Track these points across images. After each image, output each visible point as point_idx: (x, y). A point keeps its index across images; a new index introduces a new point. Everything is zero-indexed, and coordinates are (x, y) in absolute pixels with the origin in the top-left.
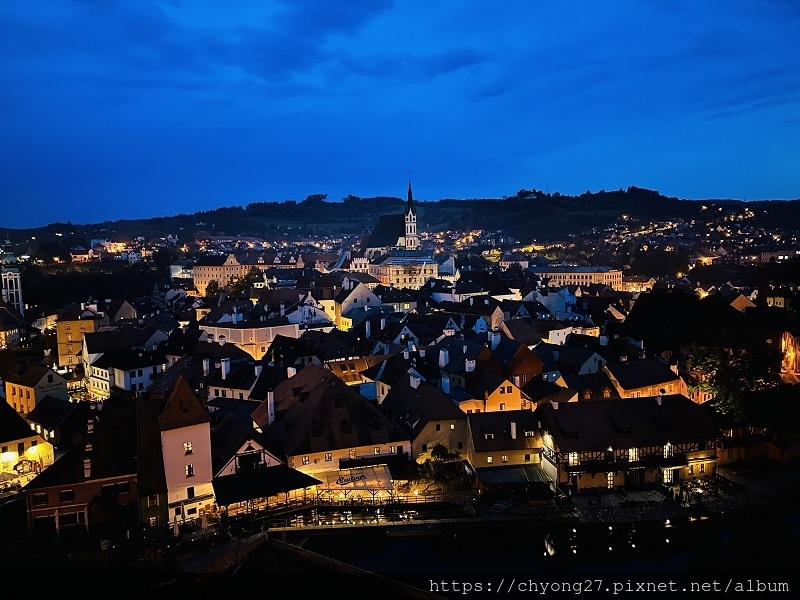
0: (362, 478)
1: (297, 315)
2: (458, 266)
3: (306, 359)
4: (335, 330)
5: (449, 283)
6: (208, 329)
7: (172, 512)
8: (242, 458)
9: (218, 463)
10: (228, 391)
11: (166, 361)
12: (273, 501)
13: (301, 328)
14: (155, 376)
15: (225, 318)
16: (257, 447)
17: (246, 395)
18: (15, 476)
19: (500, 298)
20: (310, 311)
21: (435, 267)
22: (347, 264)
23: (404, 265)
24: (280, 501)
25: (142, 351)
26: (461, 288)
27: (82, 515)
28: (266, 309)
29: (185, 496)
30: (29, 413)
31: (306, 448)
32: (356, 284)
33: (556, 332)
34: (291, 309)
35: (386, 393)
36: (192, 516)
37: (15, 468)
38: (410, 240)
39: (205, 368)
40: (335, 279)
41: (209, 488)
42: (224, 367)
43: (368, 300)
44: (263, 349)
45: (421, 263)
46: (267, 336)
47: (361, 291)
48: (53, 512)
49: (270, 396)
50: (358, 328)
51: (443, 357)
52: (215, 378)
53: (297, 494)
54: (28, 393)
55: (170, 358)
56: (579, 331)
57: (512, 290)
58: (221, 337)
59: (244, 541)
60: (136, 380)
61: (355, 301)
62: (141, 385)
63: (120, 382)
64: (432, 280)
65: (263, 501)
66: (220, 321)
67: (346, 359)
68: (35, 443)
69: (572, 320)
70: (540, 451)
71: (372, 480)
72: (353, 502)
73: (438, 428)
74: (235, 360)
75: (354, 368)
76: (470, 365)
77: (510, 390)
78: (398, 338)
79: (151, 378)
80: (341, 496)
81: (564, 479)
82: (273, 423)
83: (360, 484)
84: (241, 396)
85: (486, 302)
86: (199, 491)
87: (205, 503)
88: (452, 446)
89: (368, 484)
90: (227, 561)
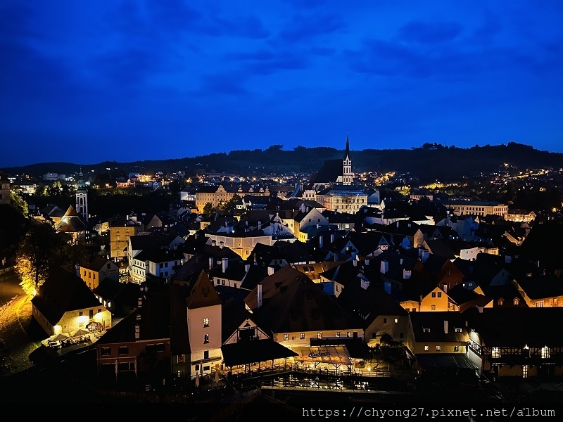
0: (328, 354)
1: (269, 229)
2: (382, 197)
3: (278, 261)
4: (297, 241)
5: (378, 210)
6: (212, 237)
7: (193, 368)
8: (242, 332)
9: (226, 334)
10: (226, 280)
11: (183, 258)
12: (263, 365)
14: (176, 267)
15: (222, 229)
16: (252, 325)
17: (239, 284)
18: (87, 333)
19: (419, 223)
20: (279, 227)
21: (365, 198)
22: (300, 194)
23: (342, 195)
24: (268, 366)
25: (168, 250)
26: (388, 214)
27: (132, 365)
28: (247, 223)
29: (203, 357)
30: (94, 289)
31: (287, 328)
32: (310, 208)
33: (465, 251)
34: (266, 224)
35: (340, 290)
36: (207, 371)
37: (87, 327)
38: (347, 178)
39: (210, 264)
40: (294, 204)
41: (217, 353)
42: (224, 264)
43: (319, 220)
44: (247, 253)
45: (355, 195)
46: (251, 243)
47: (314, 213)
48: (114, 361)
49: (259, 287)
50: (312, 241)
51: (383, 266)
52: (217, 271)
53: (279, 362)
54: (94, 275)
55: (186, 255)
56: (483, 251)
57: (427, 217)
58: (221, 242)
59: (244, 394)
60: (164, 270)
61: (310, 220)
62: (167, 273)
63: (153, 271)
64: (364, 207)
65: (255, 365)
66: (219, 231)
67: (307, 263)
68: (100, 311)
69: (477, 242)
70: (467, 344)
71: (335, 356)
72: (321, 371)
73: (385, 321)
74: (230, 260)
75: (313, 270)
76: (407, 274)
77: (440, 295)
78: (344, 249)
79: (173, 269)
80: (312, 367)
81: (487, 368)
82: (261, 307)
83: (326, 358)
84: (235, 285)
85: (409, 225)
86: (212, 354)
87: (215, 363)
88: (395, 335)
89: (332, 359)
90: (233, 408)
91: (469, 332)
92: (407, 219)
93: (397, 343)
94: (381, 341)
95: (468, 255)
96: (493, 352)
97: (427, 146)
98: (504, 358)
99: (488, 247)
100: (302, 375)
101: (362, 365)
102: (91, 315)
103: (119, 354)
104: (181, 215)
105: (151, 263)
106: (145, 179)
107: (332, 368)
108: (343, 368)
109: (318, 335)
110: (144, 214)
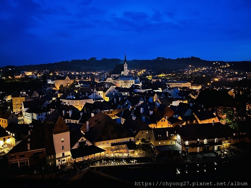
0: (119, 149)
1: (92, 96)
2: (141, 81)
3: (96, 110)
4: (104, 101)
5: (139, 86)
6: (64, 101)
7: (57, 161)
8: (80, 143)
9: (72, 145)
10: (72, 120)
11: (50, 111)
12: (90, 157)
13: (93, 100)
14: (46, 115)
15: (69, 97)
16: (85, 139)
17: (78, 122)
18: (3, 149)
19: (156, 91)
20: (96, 95)
21: (134, 81)
22: (105, 80)
23: (124, 80)
24: (92, 157)
25: (42, 107)
26: (143, 88)
27: (27, 162)
28: (81, 93)
29: (61, 156)
30: (6, 128)
31: (100, 140)
32: (110, 86)
33: (175, 102)
34: (90, 93)
35: (124, 121)
36: (64, 162)
37: (2, 146)
38: (126, 72)
39: (63, 113)
40: (102, 84)
41: (69, 153)
42: (70, 113)
43: (114, 91)
44: (81, 107)
45: (129, 80)
46: (83, 103)
47: (111, 88)
48: (18, 161)
49: (88, 122)
50: (111, 101)
51: (142, 110)
52: (67, 116)
53: (97, 155)
54: (5, 121)
55: (51, 110)
56: (181, 101)
57: (159, 88)
58: (68, 103)
59: (82, 170)
60: (41, 117)
61: (110, 92)
62: (42, 119)
63: (35, 118)
64: (133, 85)
65: (87, 157)
66: (67, 98)
67: (109, 110)
68: (9, 138)
69: (179, 98)
70: (176, 140)
71: (122, 150)
72: (116, 157)
73: (143, 133)
74: (73, 111)
75: (112, 113)
76: (151, 112)
77: (164, 121)
78: (125, 104)
79: (45, 116)
80: (112, 155)
81: (184, 150)
82: (88, 131)
83: (118, 151)
84: (76, 122)
85: (152, 92)
86: (66, 154)
87: (68, 158)
88: (147, 139)
89: (121, 151)
90: (77, 177)
91: (176, 135)
92: (151, 89)
93: (148, 142)
94: (141, 141)
95: (176, 103)
96: (186, 143)
97: (158, 58)
98: (190, 145)
99: (183, 100)
100: (107, 159)
101: (133, 152)
102: (4, 140)
103: (20, 157)
104: (48, 91)
105: (34, 114)
106: (29, 74)
107: (121, 155)
108: (126, 155)
109: (115, 141)
110: (29, 91)
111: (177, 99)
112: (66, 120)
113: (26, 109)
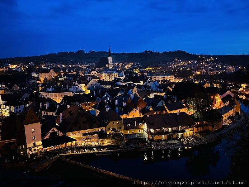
0: (90, 138)
1: (72, 89)
2: (125, 74)
3: (74, 103)
4: (84, 94)
5: (121, 79)
6: (42, 93)
7: (28, 150)
8: (51, 133)
9: (43, 135)
10: (48, 113)
11: (28, 103)
12: (61, 146)
13: (73, 93)
14: (25, 108)
15: (48, 90)
16: (56, 130)
17: (54, 114)
19: (136, 84)
20: (76, 88)
21: (117, 74)
22: (90, 73)
23: (108, 73)
24: (63, 146)
25: (20, 100)
26: (125, 81)
28: (62, 87)
29: (33, 145)
31: (72, 130)
32: (91, 79)
34: (70, 87)
35: (99, 113)
36: (35, 151)
38: (110, 66)
39: (41, 106)
40: (85, 77)
41: (40, 143)
42: (47, 105)
43: (95, 84)
44: (60, 100)
45: (113, 73)
46: (62, 95)
47: (93, 81)
49: (61, 114)
50: (92, 93)
51: (117, 102)
52: (44, 109)
53: (69, 144)
55: (30, 102)
56: (159, 94)
57: (140, 82)
58: (46, 96)
59: (51, 158)
60: (18, 109)
61: (91, 84)
62: (20, 111)
63: (13, 110)
64: (116, 78)
65: (58, 146)
66: (46, 91)
67: (87, 103)
69: (157, 91)
70: (143, 129)
71: (93, 139)
72: (87, 146)
73: (114, 123)
75: (89, 105)
76: (124, 104)
78: (104, 96)
79: (23, 109)
80: (83, 144)
81: (150, 137)
82: (62, 123)
83: (89, 140)
84: (53, 114)
85: (132, 85)
86: (37, 144)
87: (39, 147)
88: (117, 129)
89: (91, 140)
90: (46, 165)
92: (132, 82)
94: (112, 131)
95: (152, 96)
96: (152, 131)
99: (161, 92)
100: (79, 148)
101: (103, 141)
104: (32, 84)
105: (12, 107)
107: (91, 144)
108: (96, 143)
109: (86, 131)
110: (9, 84)
111: (155, 92)
112: (43, 112)
113: (4, 102)
